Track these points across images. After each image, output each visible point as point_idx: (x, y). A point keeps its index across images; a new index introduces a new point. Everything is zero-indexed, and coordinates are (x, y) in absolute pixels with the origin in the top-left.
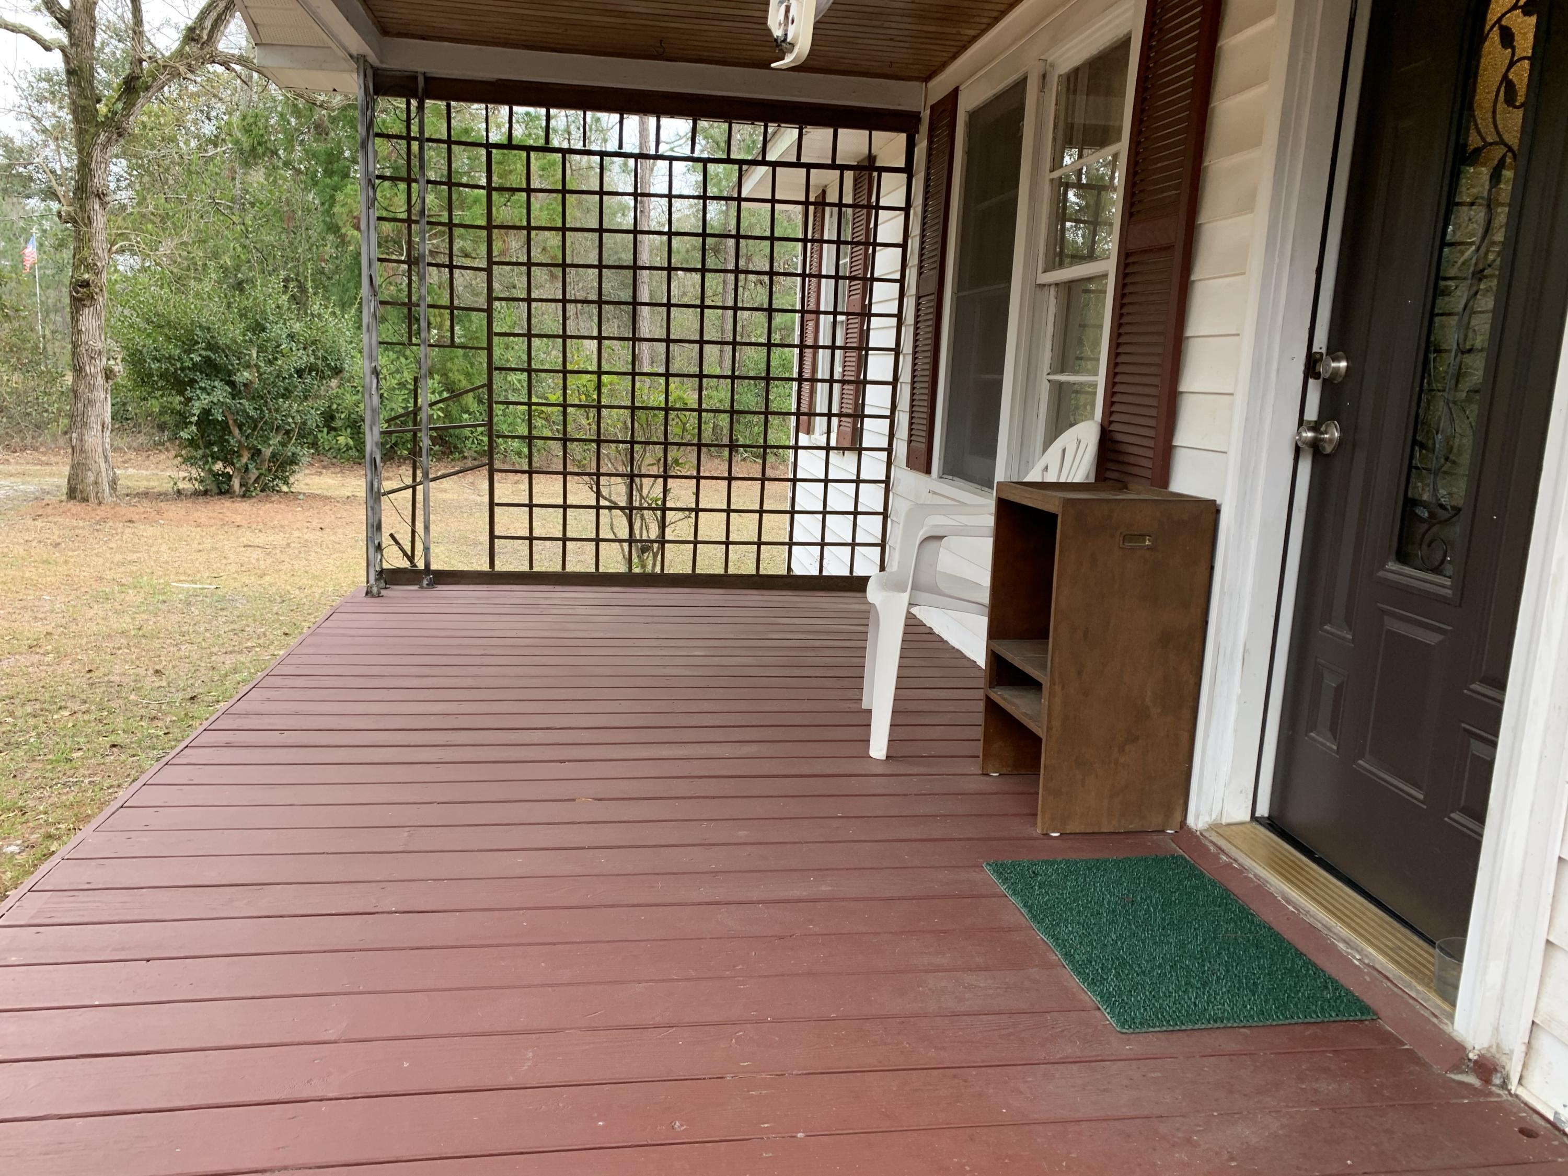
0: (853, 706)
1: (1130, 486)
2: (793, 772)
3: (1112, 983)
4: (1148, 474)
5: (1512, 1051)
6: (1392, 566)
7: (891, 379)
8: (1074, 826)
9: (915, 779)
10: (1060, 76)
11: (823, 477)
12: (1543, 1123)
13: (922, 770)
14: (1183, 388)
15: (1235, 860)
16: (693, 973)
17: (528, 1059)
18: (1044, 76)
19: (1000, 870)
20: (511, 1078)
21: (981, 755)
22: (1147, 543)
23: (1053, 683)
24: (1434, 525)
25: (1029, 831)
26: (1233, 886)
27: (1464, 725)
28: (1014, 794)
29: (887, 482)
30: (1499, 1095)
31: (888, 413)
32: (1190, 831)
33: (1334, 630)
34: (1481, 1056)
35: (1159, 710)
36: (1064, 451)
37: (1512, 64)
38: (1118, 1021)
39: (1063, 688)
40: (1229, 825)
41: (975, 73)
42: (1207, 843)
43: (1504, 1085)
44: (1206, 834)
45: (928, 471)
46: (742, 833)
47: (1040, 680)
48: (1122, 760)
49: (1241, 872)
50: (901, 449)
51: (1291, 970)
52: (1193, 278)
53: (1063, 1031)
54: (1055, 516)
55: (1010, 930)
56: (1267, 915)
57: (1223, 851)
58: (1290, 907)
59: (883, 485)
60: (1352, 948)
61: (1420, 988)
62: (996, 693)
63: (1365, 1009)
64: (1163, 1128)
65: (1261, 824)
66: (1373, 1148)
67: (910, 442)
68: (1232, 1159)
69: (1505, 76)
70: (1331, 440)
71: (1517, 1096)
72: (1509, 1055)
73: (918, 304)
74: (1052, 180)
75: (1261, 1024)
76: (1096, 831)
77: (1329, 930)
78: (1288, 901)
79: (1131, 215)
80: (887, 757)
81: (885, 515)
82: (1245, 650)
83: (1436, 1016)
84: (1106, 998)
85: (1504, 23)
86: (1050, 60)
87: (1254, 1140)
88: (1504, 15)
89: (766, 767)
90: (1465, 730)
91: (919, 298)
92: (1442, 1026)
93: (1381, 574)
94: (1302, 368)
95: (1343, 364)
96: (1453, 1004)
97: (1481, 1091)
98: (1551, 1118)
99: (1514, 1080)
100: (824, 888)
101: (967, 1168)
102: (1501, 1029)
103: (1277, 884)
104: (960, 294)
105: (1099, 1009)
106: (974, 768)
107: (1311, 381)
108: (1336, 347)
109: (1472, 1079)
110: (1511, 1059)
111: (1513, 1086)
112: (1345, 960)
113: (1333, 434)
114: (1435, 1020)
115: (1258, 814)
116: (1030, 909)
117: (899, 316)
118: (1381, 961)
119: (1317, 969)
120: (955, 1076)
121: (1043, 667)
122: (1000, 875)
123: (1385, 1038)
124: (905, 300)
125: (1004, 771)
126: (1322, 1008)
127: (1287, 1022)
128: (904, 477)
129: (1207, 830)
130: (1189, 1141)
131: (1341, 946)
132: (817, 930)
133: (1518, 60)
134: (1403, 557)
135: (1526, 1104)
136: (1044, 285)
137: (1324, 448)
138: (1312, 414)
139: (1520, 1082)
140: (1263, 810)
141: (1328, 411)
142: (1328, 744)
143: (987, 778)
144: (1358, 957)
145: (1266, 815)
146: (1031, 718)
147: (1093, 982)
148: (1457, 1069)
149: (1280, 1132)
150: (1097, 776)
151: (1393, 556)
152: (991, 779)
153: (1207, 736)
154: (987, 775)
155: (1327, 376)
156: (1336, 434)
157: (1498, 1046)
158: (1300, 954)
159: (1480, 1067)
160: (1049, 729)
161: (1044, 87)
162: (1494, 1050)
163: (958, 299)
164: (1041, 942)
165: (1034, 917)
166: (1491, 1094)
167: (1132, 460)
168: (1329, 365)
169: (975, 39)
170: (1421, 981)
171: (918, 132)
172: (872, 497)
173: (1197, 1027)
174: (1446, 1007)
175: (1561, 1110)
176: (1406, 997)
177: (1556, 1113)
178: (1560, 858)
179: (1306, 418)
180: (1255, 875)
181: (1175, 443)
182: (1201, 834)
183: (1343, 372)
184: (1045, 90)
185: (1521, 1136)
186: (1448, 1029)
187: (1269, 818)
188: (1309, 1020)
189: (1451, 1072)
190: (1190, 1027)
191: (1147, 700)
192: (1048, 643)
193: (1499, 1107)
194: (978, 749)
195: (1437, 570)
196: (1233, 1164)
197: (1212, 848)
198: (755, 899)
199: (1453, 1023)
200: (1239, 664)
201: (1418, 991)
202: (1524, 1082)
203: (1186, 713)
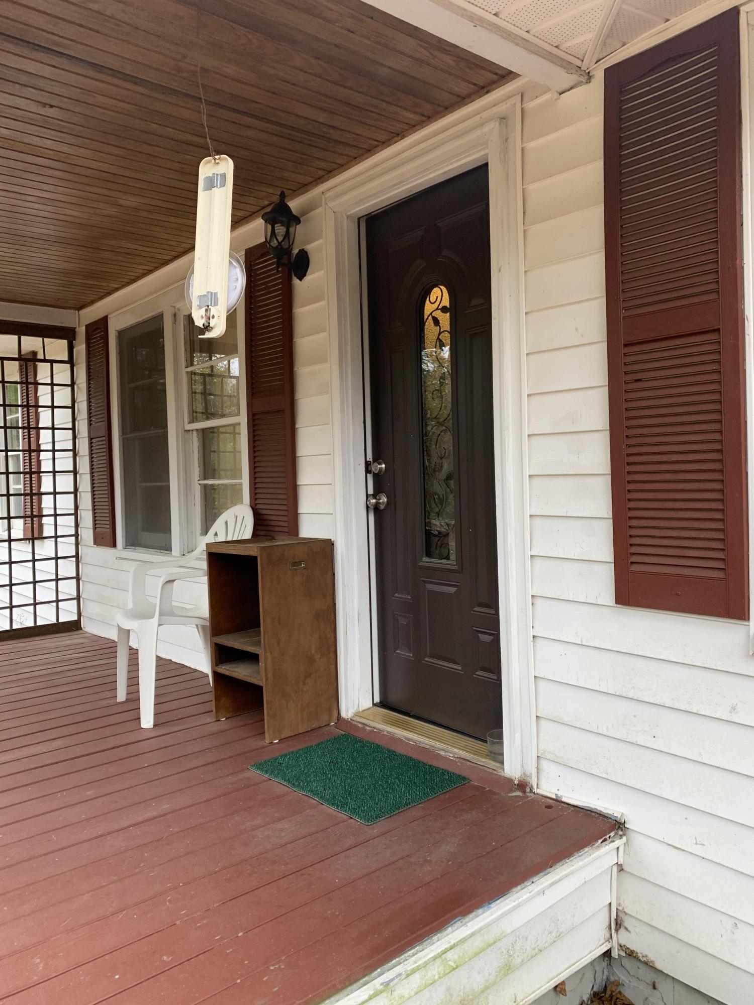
0: (112, 702)
1: (276, 538)
2: (98, 749)
3: (351, 804)
4: (286, 530)
5: (531, 774)
6: (425, 559)
7: (72, 490)
8: (286, 733)
9: (179, 734)
10: (184, 315)
11: (7, 560)
12: (551, 801)
13: (180, 728)
14: (298, 483)
15: (374, 728)
16: (115, 878)
17: (39, 963)
18: (175, 315)
19: (260, 766)
20: (36, 978)
21: (214, 709)
22: (303, 565)
23: (266, 652)
24: (441, 537)
25: (261, 743)
26: (378, 741)
27: (474, 628)
28: (238, 727)
29: (77, 556)
30: (531, 796)
31: (73, 512)
32: (344, 719)
33: (400, 596)
34: (520, 781)
35: (319, 656)
36: (226, 523)
37: (440, 333)
38: (365, 820)
39: (271, 654)
40: (363, 711)
41: (121, 308)
42: (356, 723)
43: (531, 791)
44: (354, 719)
45: (114, 545)
46: (89, 793)
47: (257, 652)
48: (305, 689)
49: (379, 733)
50: (87, 534)
51: (426, 772)
52: (297, 426)
53: (340, 835)
54: (256, 558)
55: (283, 796)
56: (400, 750)
57: (366, 725)
58: (411, 743)
59: (74, 559)
60: (448, 752)
61: (483, 760)
62: (221, 668)
63: (464, 778)
64: (412, 860)
65: (378, 706)
66: (499, 835)
67: (95, 528)
68: (448, 861)
69: (438, 338)
70: (383, 503)
71: (537, 794)
72: (531, 776)
73: (91, 444)
74: (187, 372)
75: (426, 800)
76: (297, 733)
77: (433, 747)
78: (409, 740)
79: (253, 394)
80: (155, 726)
81: (78, 578)
82: (359, 615)
83: (495, 770)
84: (353, 811)
85: (433, 314)
86: (178, 306)
87: (452, 850)
88: (433, 311)
89: (78, 751)
90: (475, 630)
91: (91, 440)
92: (500, 774)
93: (421, 564)
94: (364, 469)
95: (383, 466)
96: (502, 763)
97: (524, 797)
98: (554, 797)
99: (535, 787)
100: (164, 807)
101: (337, 913)
102: (524, 765)
103: (400, 733)
104: (125, 436)
105: (351, 818)
106: (210, 718)
107: (368, 475)
108: (377, 457)
109: (518, 793)
110: (531, 778)
111: (535, 790)
112: (446, 759)
113: (384, 500)
114: (495, 772)
115: (375, 702)
116: (289, 781)
117: (74, 450)
118: (462, 754)
119: (437, 769)
120: (302, 875)
121: (258, 643)
122: (262, 770)
123: (477, 788)
124: (77, 440)
125: (228, 716)
126: (448, 784)
127: (436, 795)
128: (92, 553)
129: (353, 717)
130: (426, 861)
131: (442, 753)
132: (176, 830)
133: (443, 331)
134: (429, 555)
135: (542, 796)
136: (189, 431)
137: (379, 506)
138: (371, 491)
139: (537, 788)
140: (377, 699)
141: (378, 490)
142: (407, 654)
143: (218, 723)
144: (451, 755)
145: (379, 701)
146: (251, 677)
147: (343, 805)
148: (511, 791)
149: (461, 842)
150: (293, 701)
151: (424, 555)
152: (222, 722)
153: (346, 664)
154: (219, 720)
155: (376, 472)
156: (386, 500)
157: (524, 774)
158: (425, 764)
159: (520, 787)
160: (267, 680)
161: (175, 321)
162: (523, 777)
163: (123, 439)
164: (303, 796)
165: (294, 784)
166: (527, 797)
167: (273, 523)
168: (377, 467)
169: (117, 289)
170: (482, 757)
171: (75, 340)
172: (67, 568)
173: (400, 811)
174: (498, 765)
175: (557, 792)
176: (479, 766)
177: (556, 794)
178: (535, 677)
179: (369, 493)
180: (388, 732)
181: (299, 512)
182: (351, 719)
183: (384, 469)
184: (177, 323)
185: (546, 809)
186: (502, 774)
187: (380, 702)
188: (444, 791)
189: (509, 792)
190: (397, 812)
191: (313, 651)
192: (260, 630)
193: (533, 801)
194: (212, 706)
195: (447, 558)
196: (450, 863)
197: (360, 725)
198: (125, 826)
199: (504, 771)
200: (356, 622)
201: (483, 762)
202: (539, 786)
203: (332, 655)
